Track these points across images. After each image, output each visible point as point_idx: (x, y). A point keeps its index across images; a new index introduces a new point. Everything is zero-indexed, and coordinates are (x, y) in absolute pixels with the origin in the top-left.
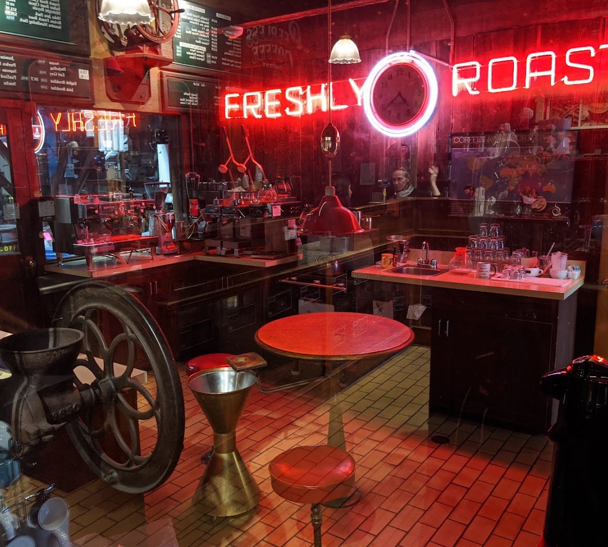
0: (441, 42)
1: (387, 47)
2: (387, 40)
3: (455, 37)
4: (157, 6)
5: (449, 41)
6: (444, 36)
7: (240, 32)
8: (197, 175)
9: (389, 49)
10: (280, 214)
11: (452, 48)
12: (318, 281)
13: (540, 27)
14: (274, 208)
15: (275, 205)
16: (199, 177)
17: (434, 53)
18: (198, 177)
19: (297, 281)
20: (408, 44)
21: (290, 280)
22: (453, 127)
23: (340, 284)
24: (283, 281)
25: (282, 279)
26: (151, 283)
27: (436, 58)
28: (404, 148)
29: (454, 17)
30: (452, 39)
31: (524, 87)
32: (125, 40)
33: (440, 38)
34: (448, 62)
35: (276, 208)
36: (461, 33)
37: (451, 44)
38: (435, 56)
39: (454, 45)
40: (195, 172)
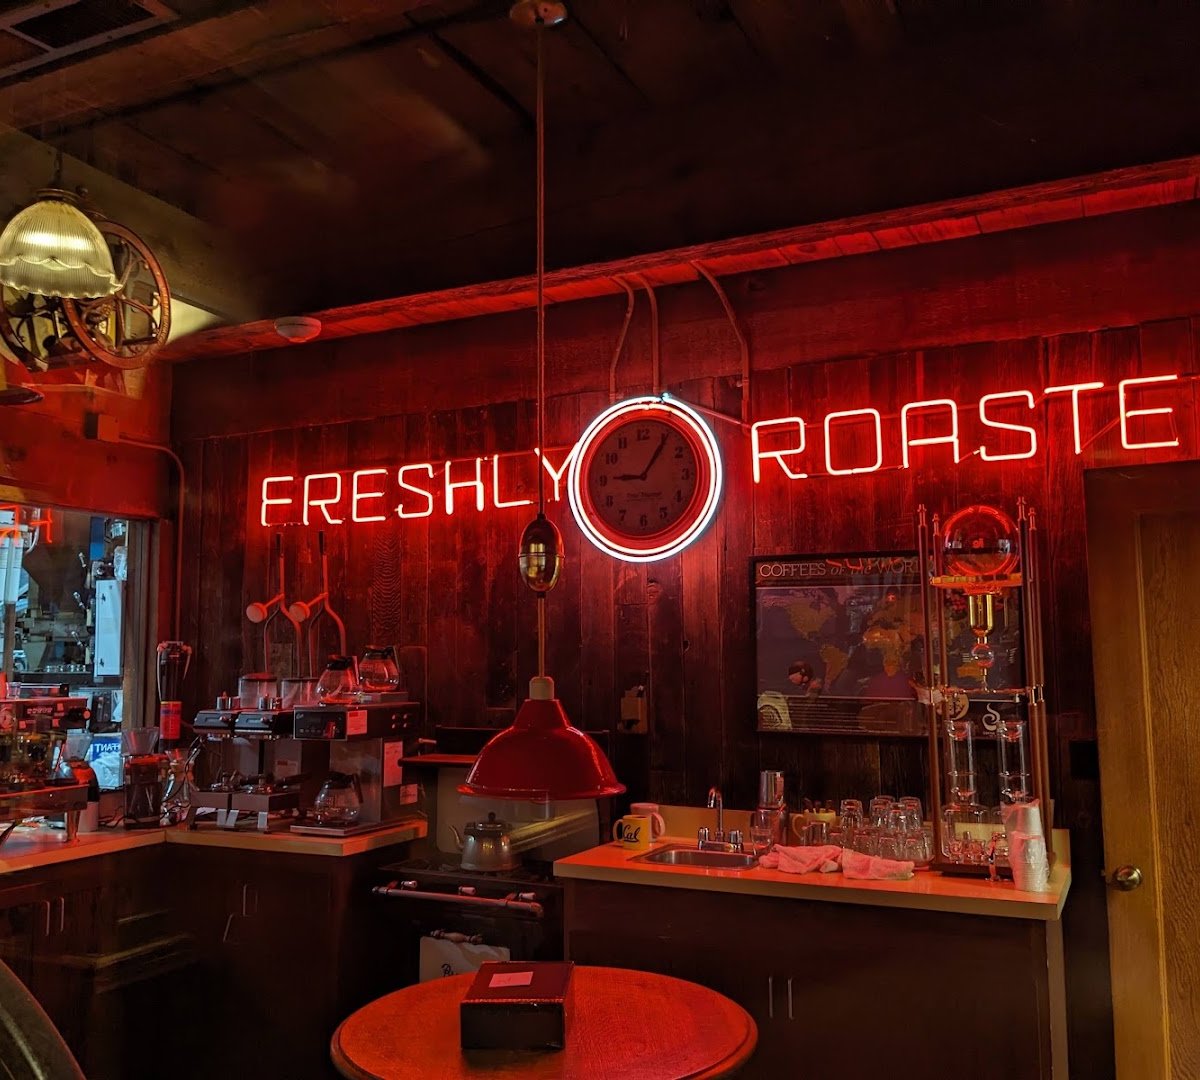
0: (724, 381)
1: (612, 389)
2: (612, 375)
3: (751, 371)
4: (124, 298)
5: (739, 378)
6: (728, 369)
7: (314, 329)
8: (185, 648)
9: (616, 392)
10: (364, 730)
11: (746, 392)
12: (470, 889)
13: (920, 355)
14: (351, 715)
15: (354, 709)
16: (190, 652)
17: (708, 400)
18: (186, 651)
19: (417, 889)
20: (656, 383)
21: (398, 887)
22: (757, 544)
23: (526, 895)
24: (383, 890)
25: (380, 886)
26: (48, 904)
27: (714, 410)
28: (653, 587)
29: (748, 335)
30: (745, 374)
31: (900, 467)
32: (44, 360)
33: (720, 373)
34: (738, 417)
35: (356, 715)
36: (764, 363)
37: (744, 384)
38: (712, 405)
39: (750, 386)
40: (180, 640)
